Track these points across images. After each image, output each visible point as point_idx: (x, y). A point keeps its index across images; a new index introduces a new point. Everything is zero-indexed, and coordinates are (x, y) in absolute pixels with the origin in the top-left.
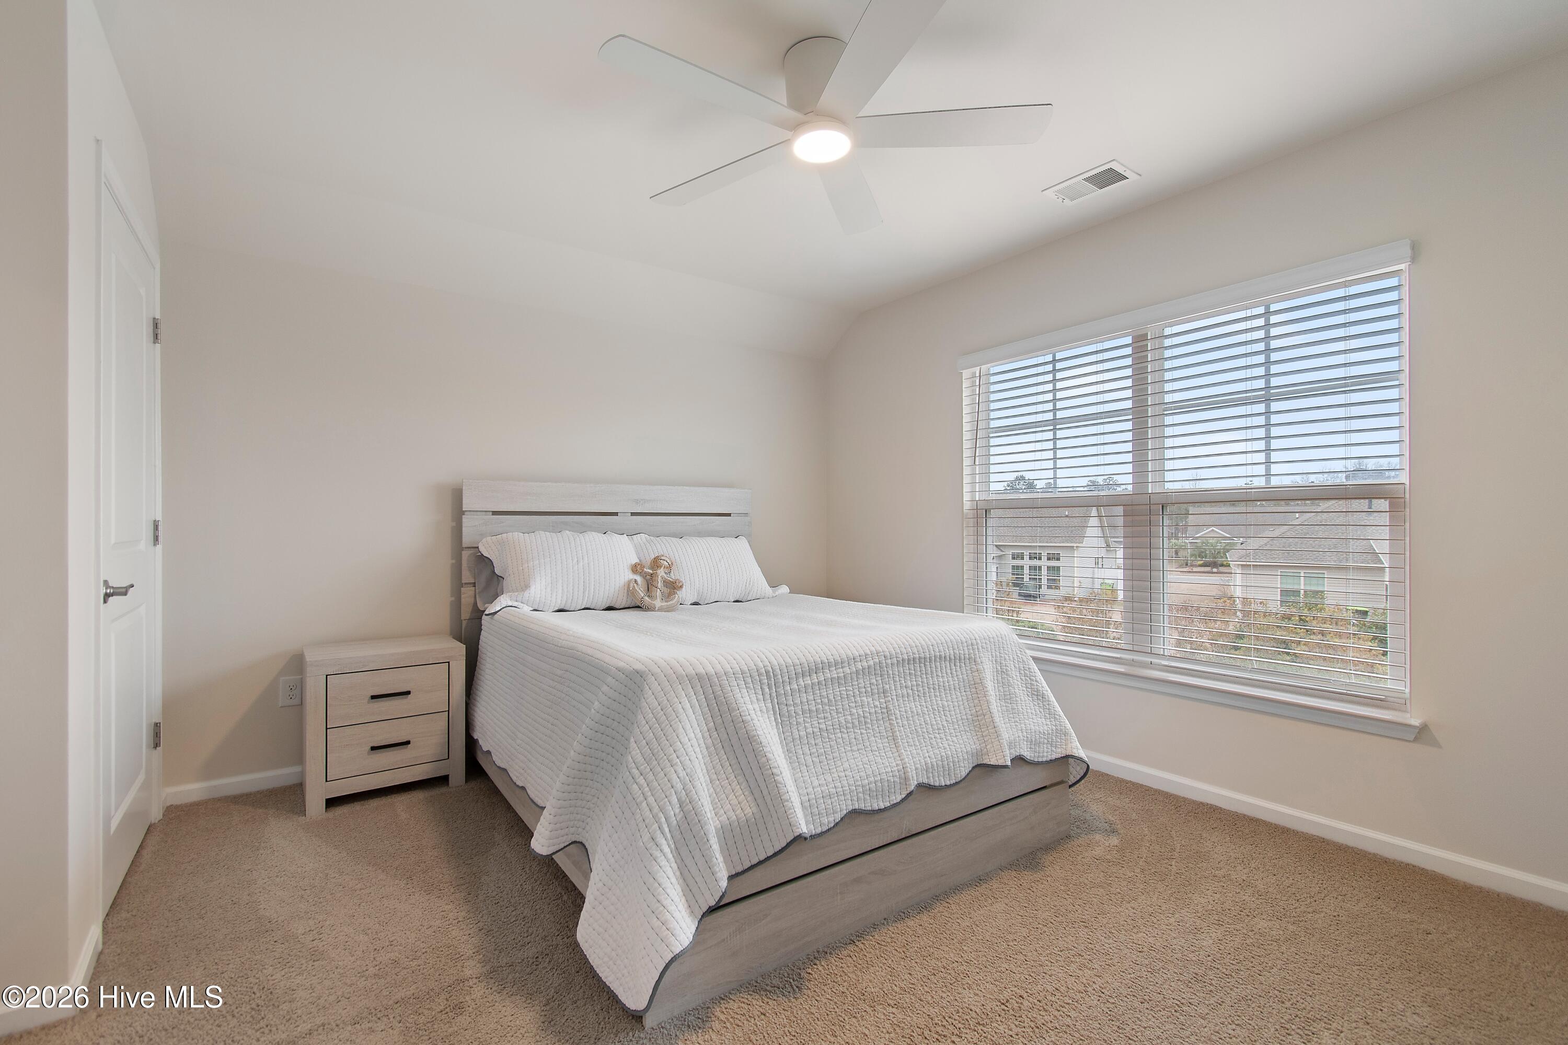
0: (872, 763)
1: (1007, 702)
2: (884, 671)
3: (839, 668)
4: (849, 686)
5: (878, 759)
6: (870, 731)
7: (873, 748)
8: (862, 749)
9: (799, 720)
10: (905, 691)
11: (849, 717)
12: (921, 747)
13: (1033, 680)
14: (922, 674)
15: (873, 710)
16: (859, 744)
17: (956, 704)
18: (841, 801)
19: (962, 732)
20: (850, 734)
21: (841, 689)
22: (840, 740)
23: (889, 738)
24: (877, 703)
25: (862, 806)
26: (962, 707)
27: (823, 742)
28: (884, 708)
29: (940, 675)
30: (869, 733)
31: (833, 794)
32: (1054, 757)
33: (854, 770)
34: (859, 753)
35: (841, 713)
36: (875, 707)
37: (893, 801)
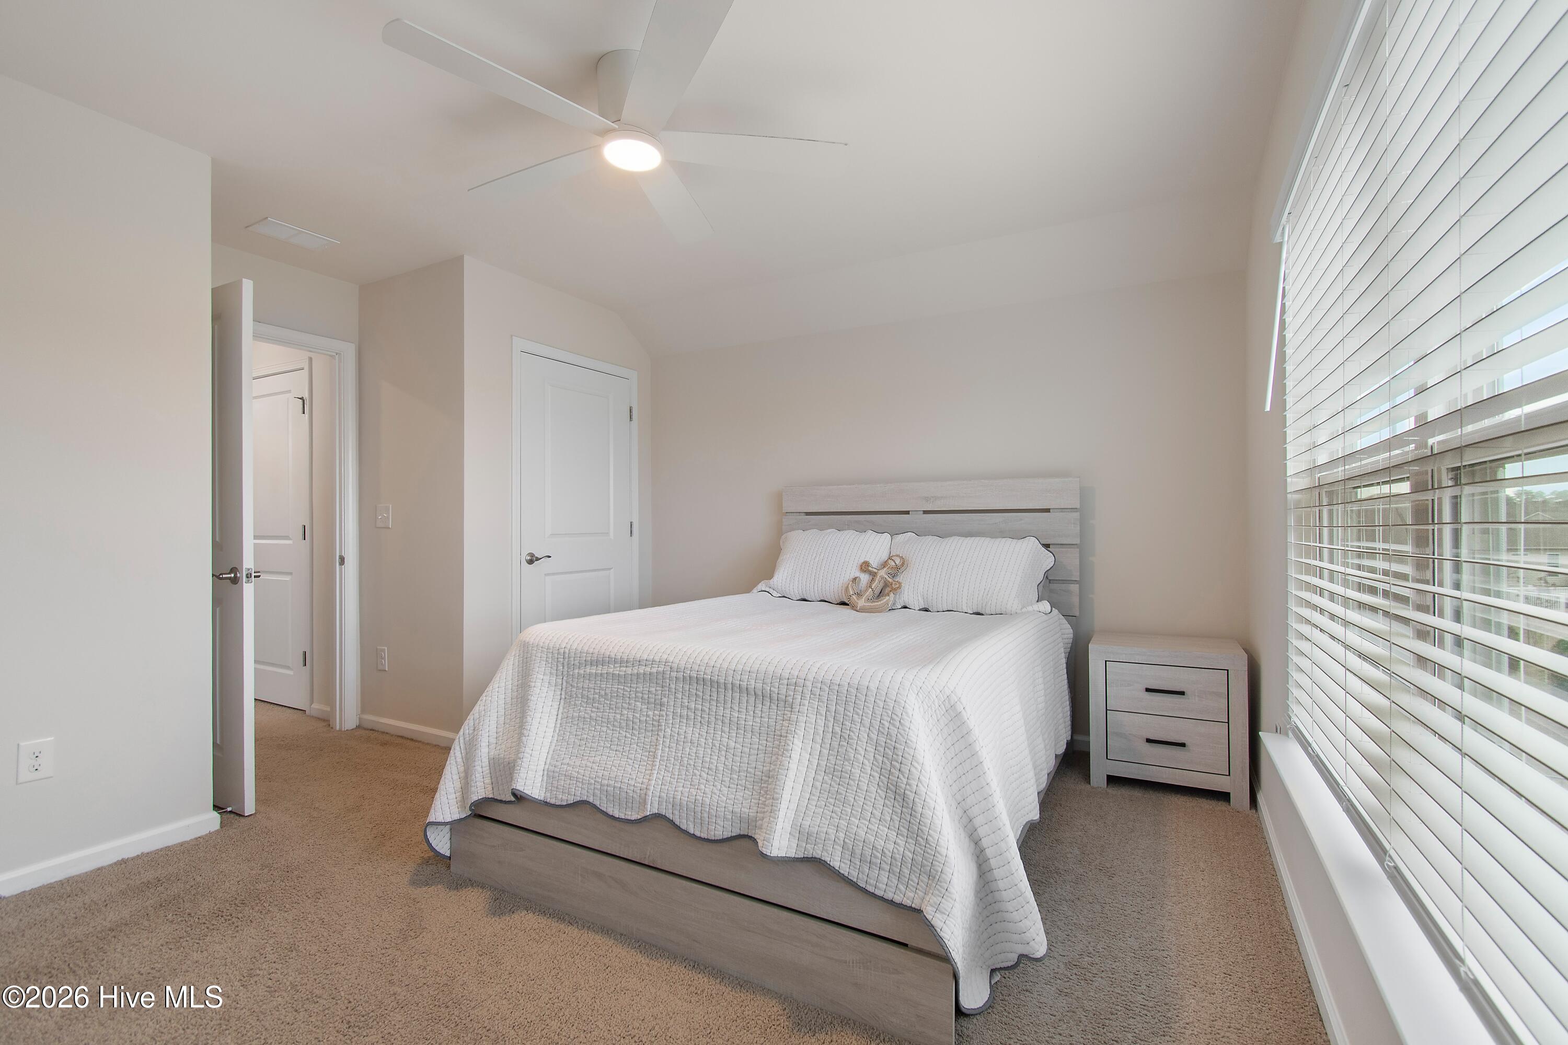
0: (620, 768)
1: (835, 781)
2: (666, 682)
3: (623, 666)
4: (627, 687)
5: (629, 769)
6: (634, 738)
7: (630, 756)
8: (619, 751)
9: (577, 702)
10: (685, 712)
11: (618, 716)
12: (678, 779)
13: (894, 767)
14: (713, 700)
15: (643, 719)
16: (620, 745)
17: (747, 750)
18: (578, 787)
19: (739, 787)
20: (615, 732)
21: (619, 687)
22: (603, 735)
23: (651, 753)
24: (650, 713)
25: (597, 803)
26: (753, 758)
27: (589, 730)
28: (656, 721)
29: (737, 709)
30: (634, 739)
31: (574, 777)
32: (898, 899)
33: (601, 767)
34: (616, 754)
35: (612, 709)
36: (647, 716)
37: (628, 815)
